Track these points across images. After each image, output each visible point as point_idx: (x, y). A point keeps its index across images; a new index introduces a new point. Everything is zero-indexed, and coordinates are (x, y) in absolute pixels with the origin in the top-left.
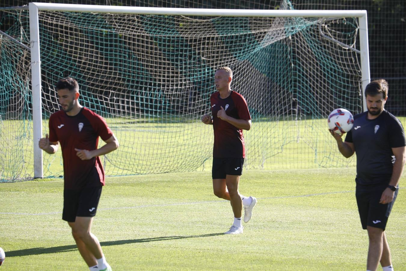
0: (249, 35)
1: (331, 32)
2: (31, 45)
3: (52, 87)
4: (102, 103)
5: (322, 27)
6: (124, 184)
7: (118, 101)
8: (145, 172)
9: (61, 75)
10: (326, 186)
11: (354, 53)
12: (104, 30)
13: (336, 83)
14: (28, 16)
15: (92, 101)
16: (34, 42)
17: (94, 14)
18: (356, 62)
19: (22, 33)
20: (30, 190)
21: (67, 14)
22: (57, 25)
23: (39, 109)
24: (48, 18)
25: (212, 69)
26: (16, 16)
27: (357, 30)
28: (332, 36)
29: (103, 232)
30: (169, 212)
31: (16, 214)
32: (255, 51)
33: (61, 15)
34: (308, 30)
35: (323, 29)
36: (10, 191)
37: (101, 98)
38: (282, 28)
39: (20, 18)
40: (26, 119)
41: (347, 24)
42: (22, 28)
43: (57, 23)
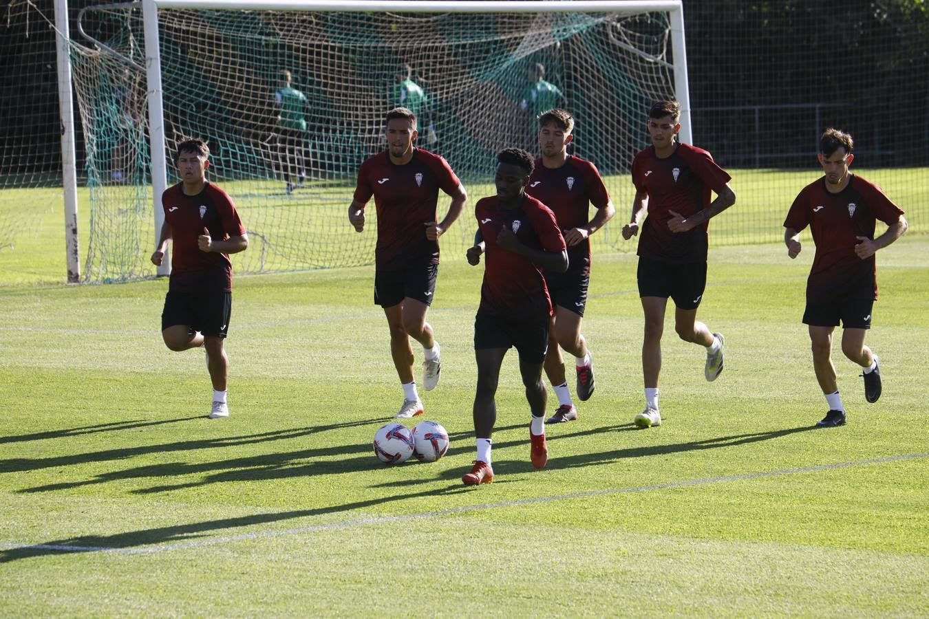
0: (496, 42)
1: (626, 34)
2: (148, 64)
3: (178, 129)
4: (258, 153)
5: (613, 26)
6: (300, 285)
7: (283, 150)
8: (332, 265)
9: (192, 110)
10: (620, 282)
11: (663, 68)
12: (263, 37)
13: (636, 115)
14: (142, 17)
15: (241, 149)
16: (151, 59)
17: (247, 12)
18: (667, 82)
19: (132, 45)
20: (150, 294)
21: (204, 13)
22: (187, 32)
23: (162, 167)
24: (173, 20)
25: (435, 96)
26: (123, 18)
27: (667, 31)
28: (628, 41)
29: (263, 360)
30: (370, 328)
31: (127, 334)
32: (505, 66)
33: (194, 15)
34: (590, 30)
35: (614, 29)
36: (119, 297)
37: (256, 145)
38: (549, 30)
39: (129, 21)
40: (141, 183)
41: (651, 21)
42: (132, 38)
43: (188, 28)
